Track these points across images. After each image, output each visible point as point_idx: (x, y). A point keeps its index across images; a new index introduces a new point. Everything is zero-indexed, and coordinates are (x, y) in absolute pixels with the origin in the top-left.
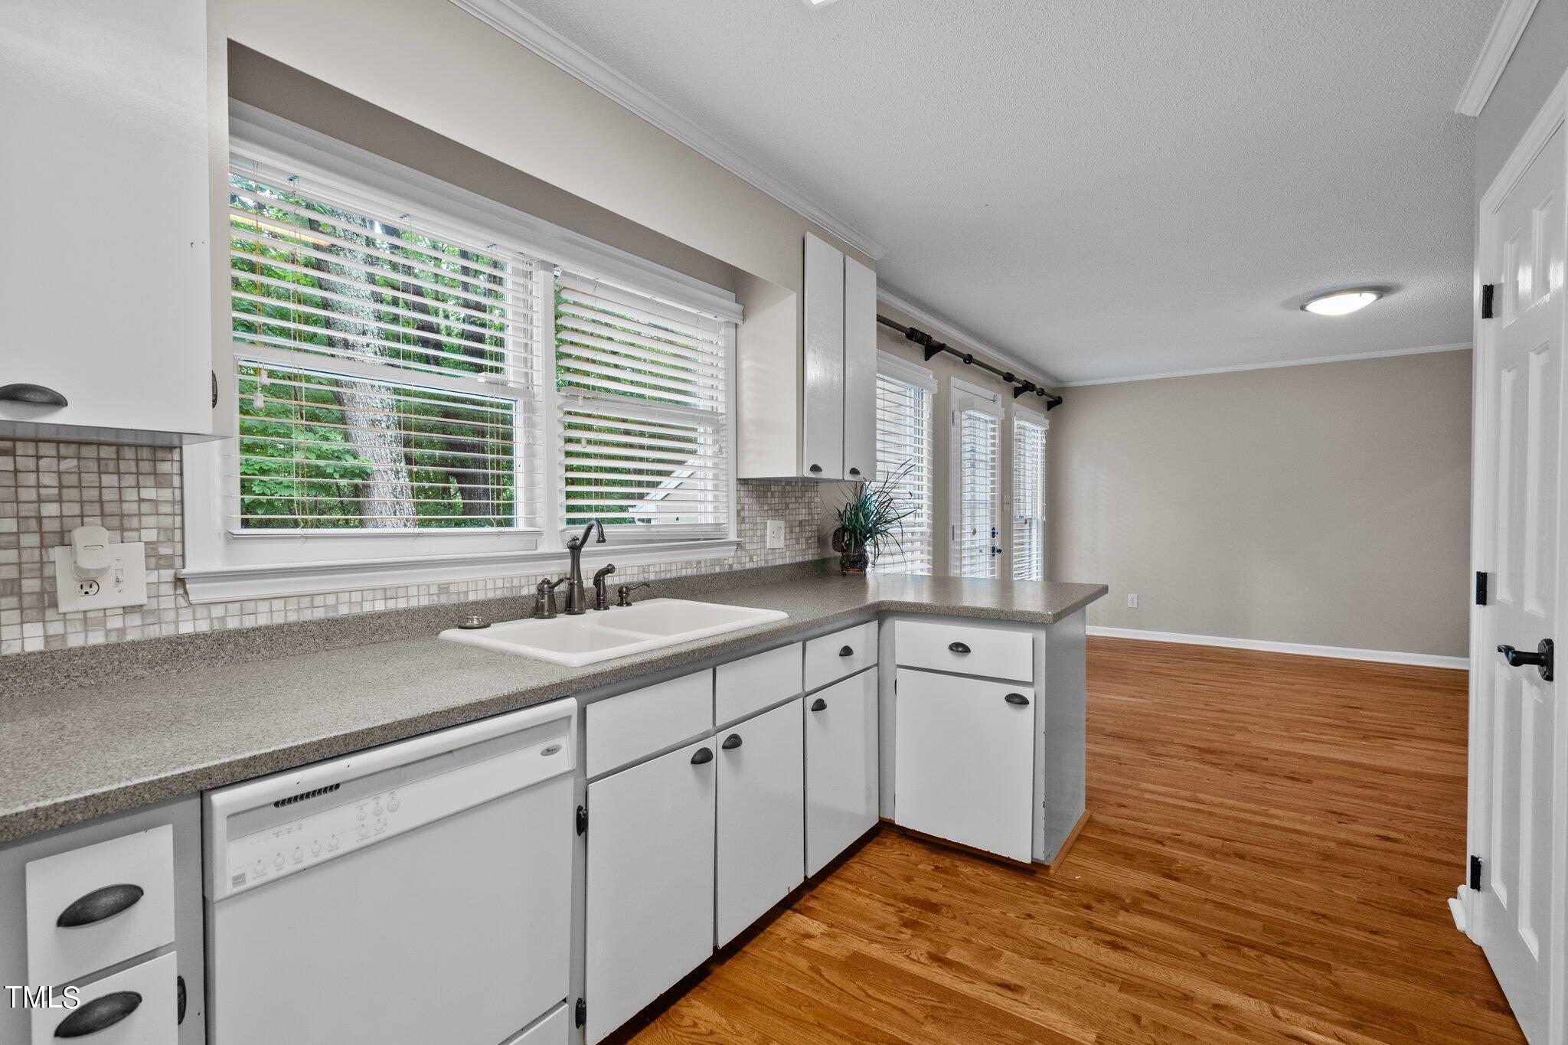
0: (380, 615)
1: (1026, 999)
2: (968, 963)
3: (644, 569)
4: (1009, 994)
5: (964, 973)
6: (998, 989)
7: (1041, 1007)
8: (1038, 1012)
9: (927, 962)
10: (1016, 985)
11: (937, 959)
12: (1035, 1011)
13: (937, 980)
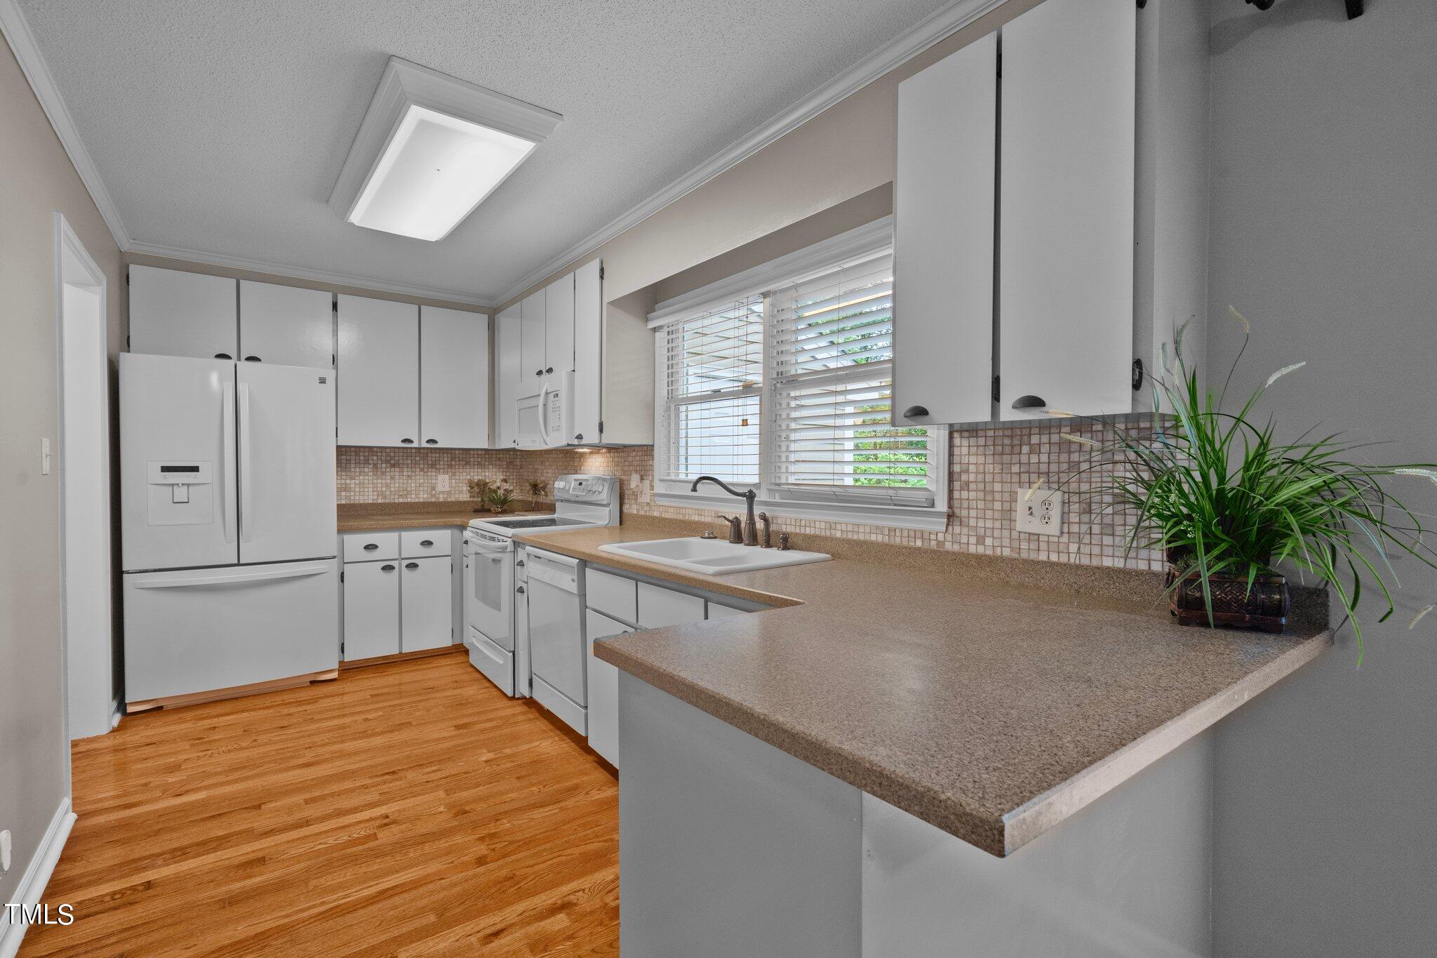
0: (696, 523)
1: (473, 939)
2: (542, 924)
3: (831, 526)
4: (489, 931)
5: (534, 915)
6: (499, 927)
7: (457, 944)
8: (454, 939)
9: (566, 898)
10: (491, 942)
11: (565, 906)
12: (458, 937)
13: (543, 896)
